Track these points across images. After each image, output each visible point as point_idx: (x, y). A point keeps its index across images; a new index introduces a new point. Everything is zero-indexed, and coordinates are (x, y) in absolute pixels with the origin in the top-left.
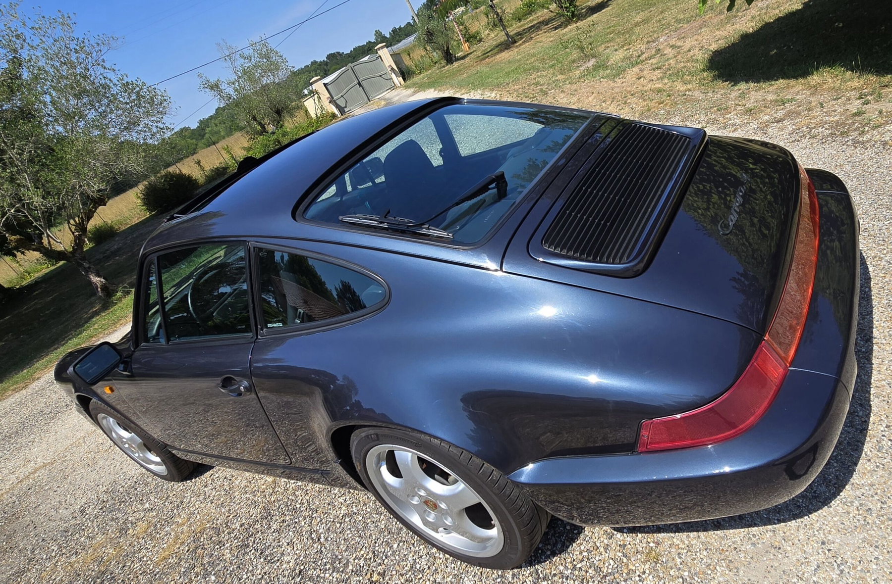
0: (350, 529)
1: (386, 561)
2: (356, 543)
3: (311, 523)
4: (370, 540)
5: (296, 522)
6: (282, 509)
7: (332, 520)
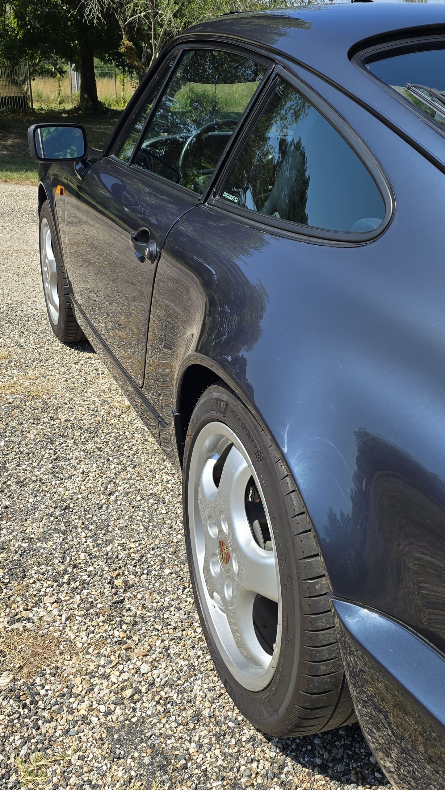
0: (145, 512)
1: (145, 576)
2: (136, 530)
3: (120, 472)
4: (151, 541)
5: (109, 460)
6: (111, 437)
7: (139, 487)
